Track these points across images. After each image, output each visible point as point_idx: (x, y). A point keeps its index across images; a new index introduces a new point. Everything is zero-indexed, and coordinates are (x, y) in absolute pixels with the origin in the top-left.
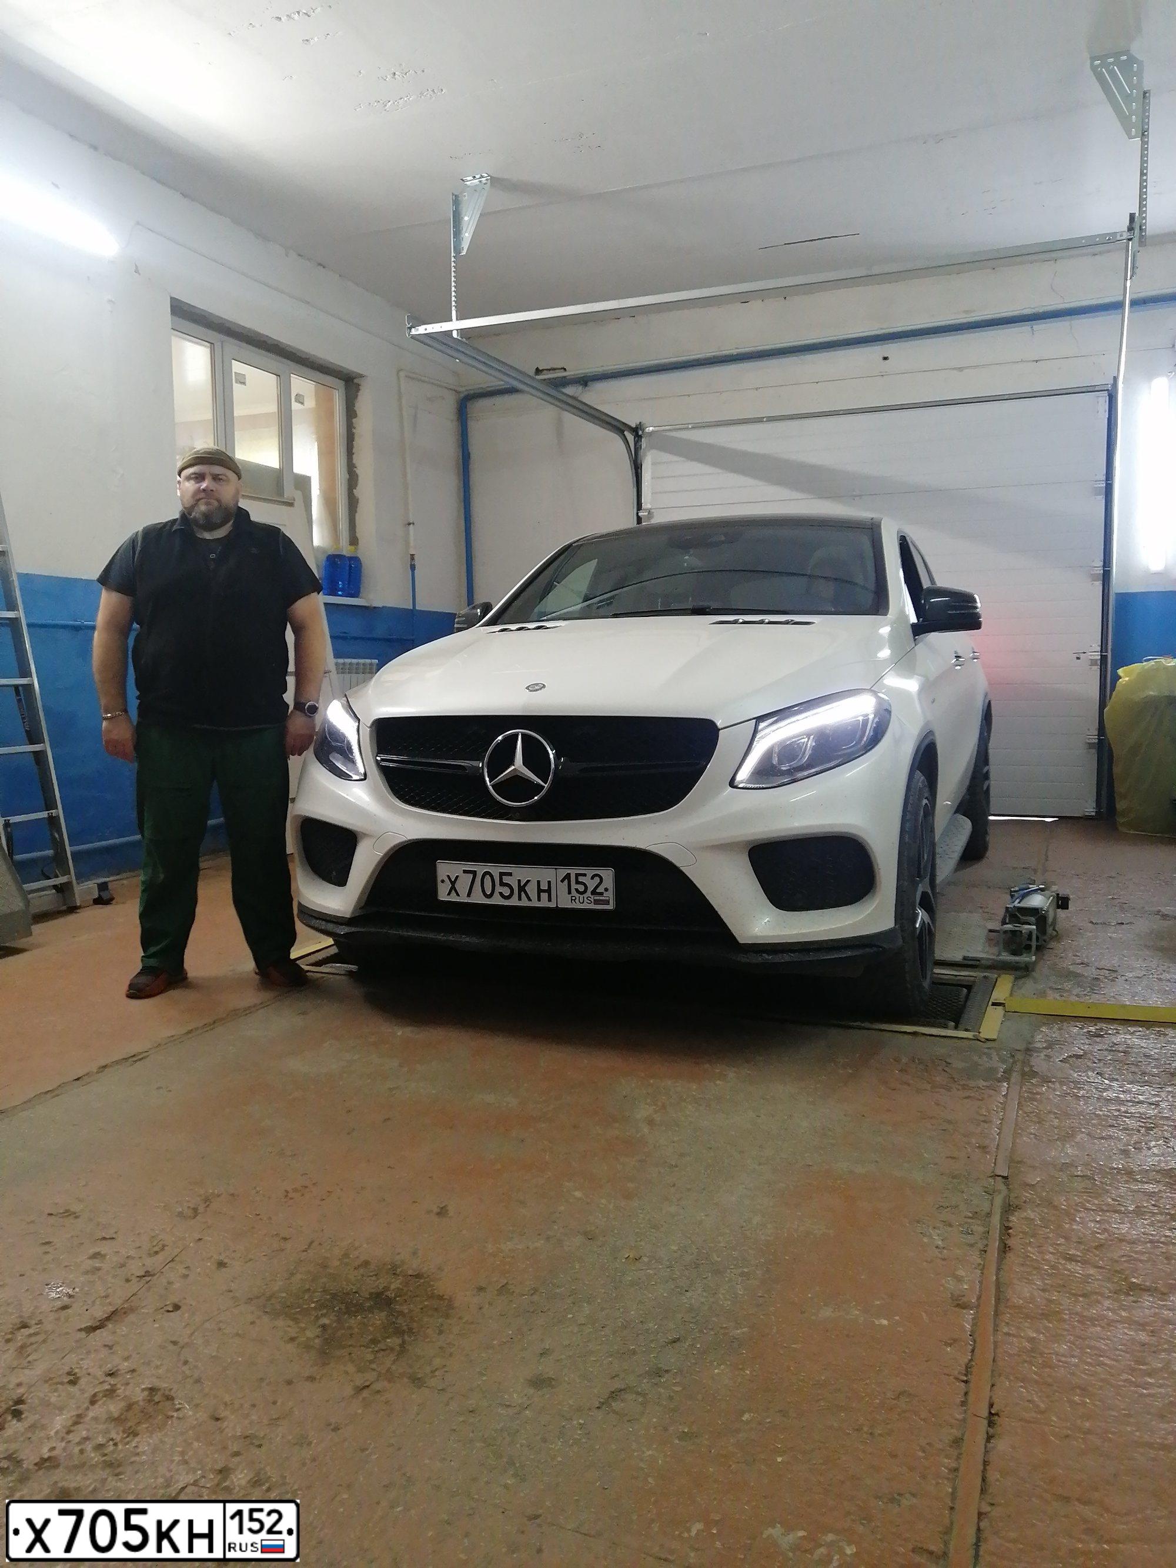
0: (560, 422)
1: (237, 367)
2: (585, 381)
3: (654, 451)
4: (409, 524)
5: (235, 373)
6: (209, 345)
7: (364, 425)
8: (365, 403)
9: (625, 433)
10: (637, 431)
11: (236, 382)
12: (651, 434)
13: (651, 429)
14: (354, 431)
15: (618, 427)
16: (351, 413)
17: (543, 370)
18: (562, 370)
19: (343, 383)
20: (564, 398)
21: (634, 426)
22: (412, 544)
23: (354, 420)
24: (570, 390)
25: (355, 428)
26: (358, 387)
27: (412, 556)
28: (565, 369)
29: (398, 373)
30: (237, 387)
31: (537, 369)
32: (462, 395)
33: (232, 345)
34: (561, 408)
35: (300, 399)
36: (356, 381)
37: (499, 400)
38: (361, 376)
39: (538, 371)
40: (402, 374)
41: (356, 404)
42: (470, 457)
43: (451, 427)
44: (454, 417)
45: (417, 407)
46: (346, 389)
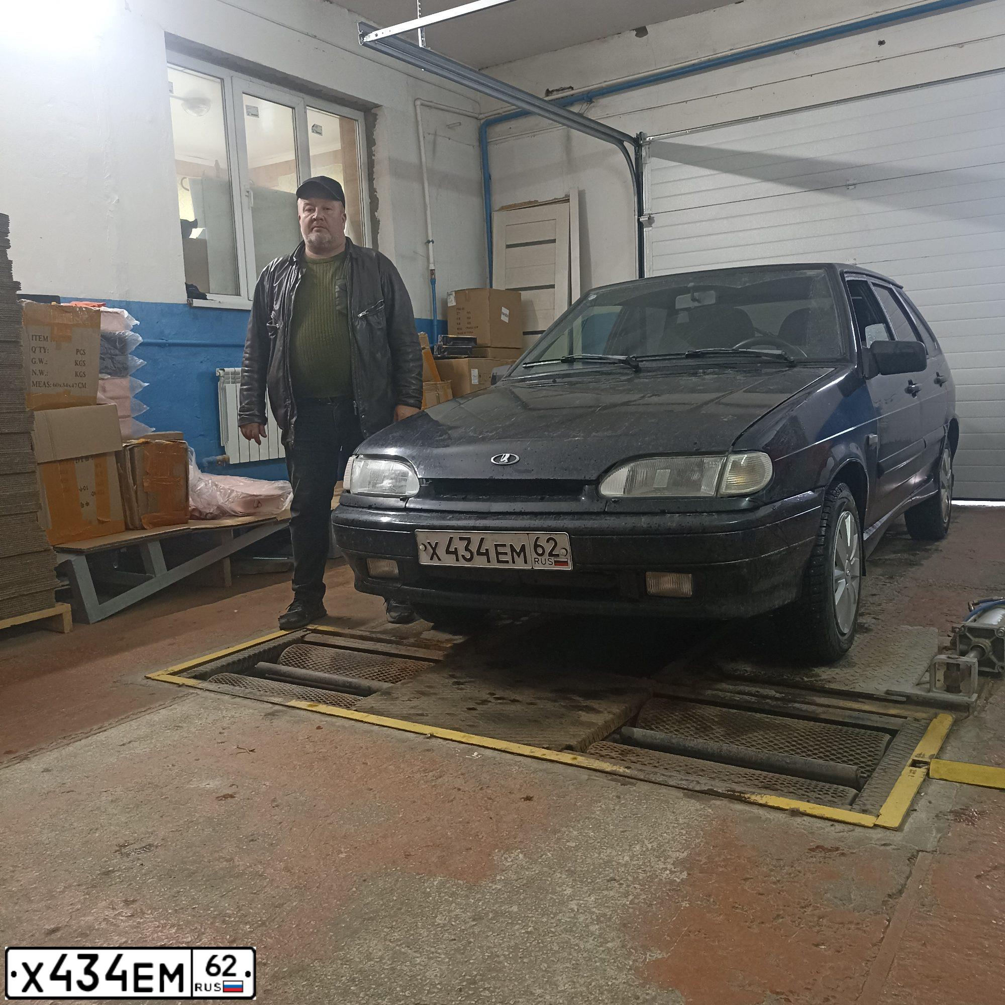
0: (568, 138)
1: (248, 100)
2: (590, 97)
3: (654, 160)
4: (429, 242)
5: (247, 106)
6: (219, 80)
7: (382, 152)
8: (382, 132)
9: (626, 144)
10: (638, 141)
11: (248, 115)
12: (650, 142)
13: (651, 138)
14: (373, 158)
15: (618, 138)
16: (370, 142)
17: (553, 91)
18: (570, 89)
19: (363, 113)
20: (571, 116)
21: (634, 136)
22: (432, 260)
23: (373, 148)
24: (576, 109)
25: (374, 155)
26: (375, 116)
27: (432, 272)
28: (572, 88)
29: (414, 103)
30: (248, 119)
31: (548, 90)
32: (482, 121)
33: (242, 81)
34: (568, 126)
35: (317, 130)
36: (373, 111)
37: (514, 124)
38: (377, 106)
39: (548, 93)
40: (418, 103)
41: (375, 133)
42: (490, 179)
43: (473, 152)
44: (476, 144)
45: (435, 134)
46: (366, 119)
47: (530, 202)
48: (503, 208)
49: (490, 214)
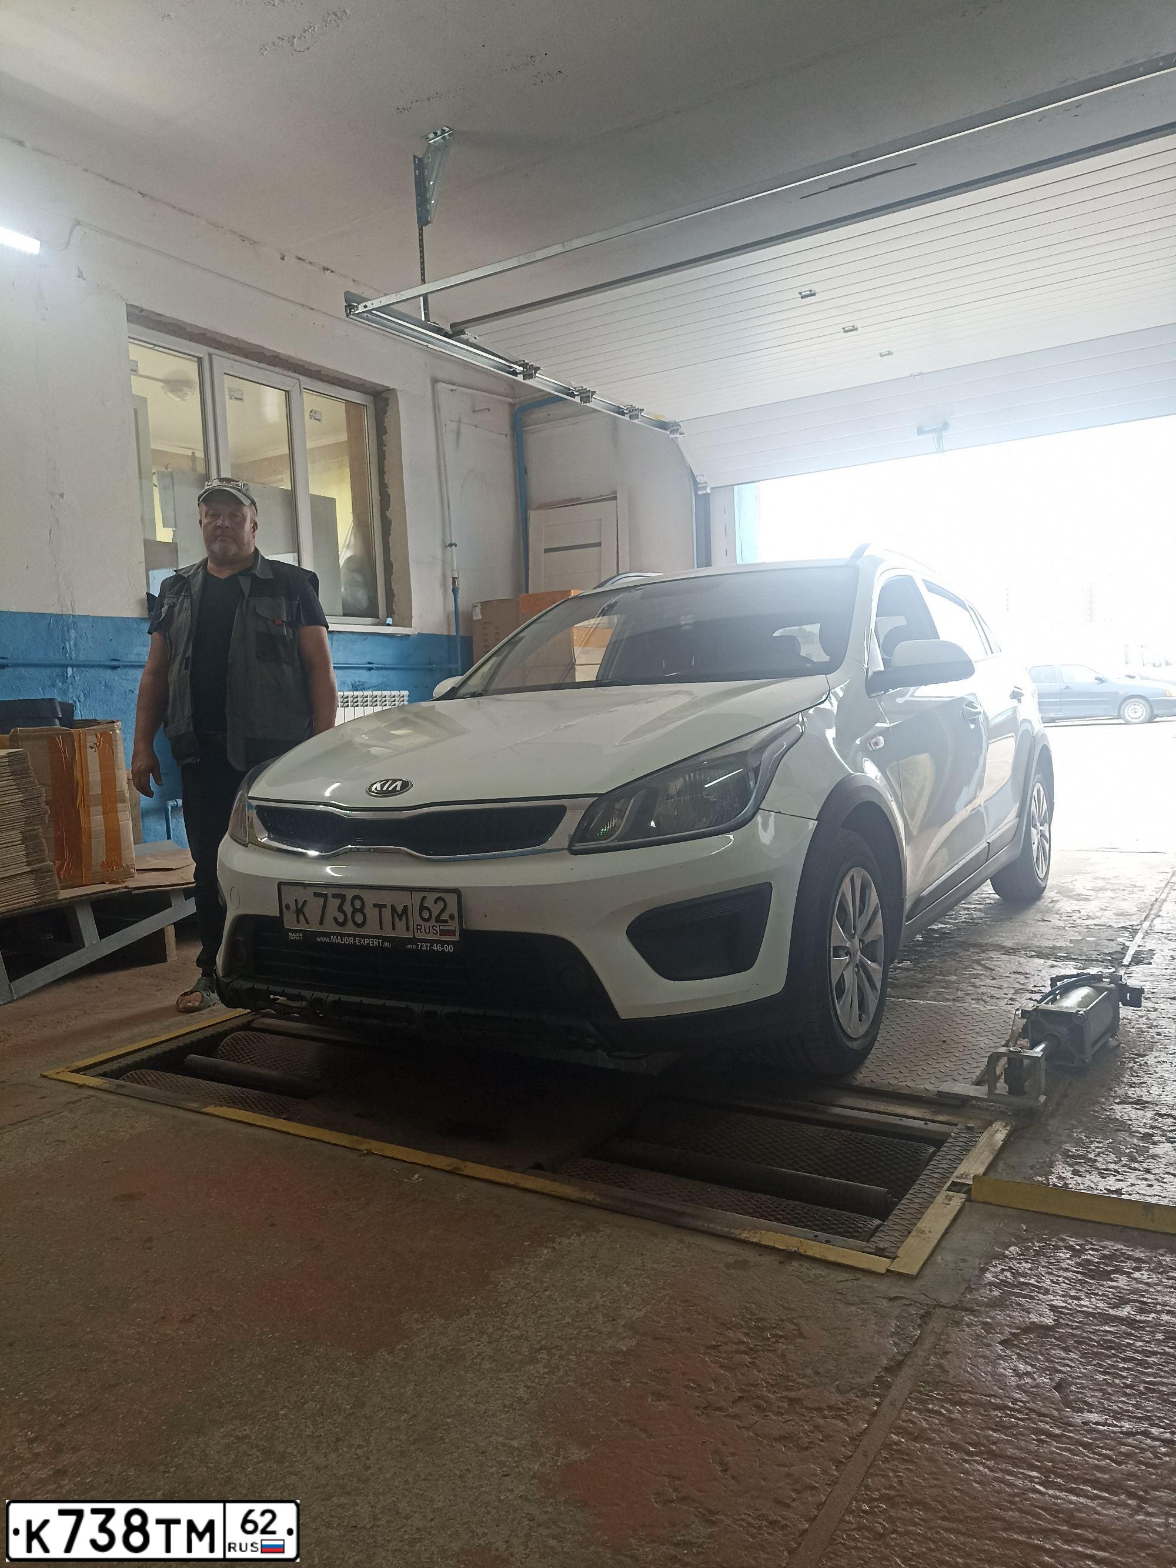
1: (231, 383)
4: (450, 545)
5: (229, 389)
6: (196, 359)
7: (394, 442)
8: (394, 419)
11: (230, 398)
14: (384, 448)
16: (381, 430)
19: (372, 398)
22: (454, 566)
23: (384, 437)
25: (385, 446)
26: (386, 400)
27: (456, 580)
29: (434, 386)
30: (230, 404)
32: (517, 407)
33: (223, 362)
35: (315, 416)
36: (384, 396)
37: (552, 410)
38: (388, 390)
40: (439, 385)
41: (386, 420)
42: (526, 473)
43: (504, 441)
44: (508, 431)
45: (459, 421)
46: (375, 404)
47: (573, 500)
48: (540, 507)
49: (526, 513)
